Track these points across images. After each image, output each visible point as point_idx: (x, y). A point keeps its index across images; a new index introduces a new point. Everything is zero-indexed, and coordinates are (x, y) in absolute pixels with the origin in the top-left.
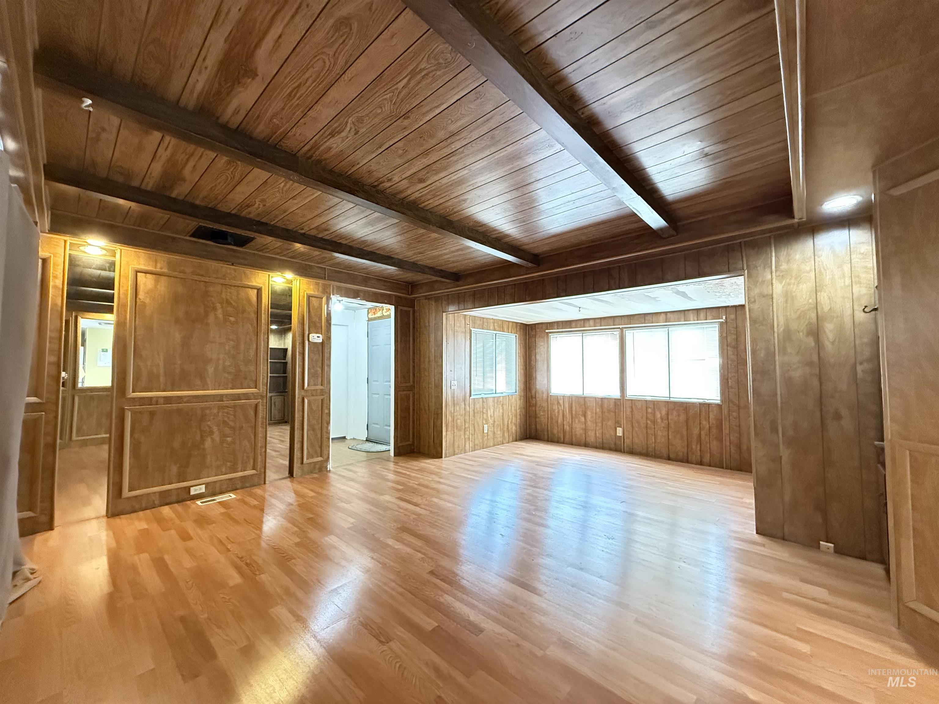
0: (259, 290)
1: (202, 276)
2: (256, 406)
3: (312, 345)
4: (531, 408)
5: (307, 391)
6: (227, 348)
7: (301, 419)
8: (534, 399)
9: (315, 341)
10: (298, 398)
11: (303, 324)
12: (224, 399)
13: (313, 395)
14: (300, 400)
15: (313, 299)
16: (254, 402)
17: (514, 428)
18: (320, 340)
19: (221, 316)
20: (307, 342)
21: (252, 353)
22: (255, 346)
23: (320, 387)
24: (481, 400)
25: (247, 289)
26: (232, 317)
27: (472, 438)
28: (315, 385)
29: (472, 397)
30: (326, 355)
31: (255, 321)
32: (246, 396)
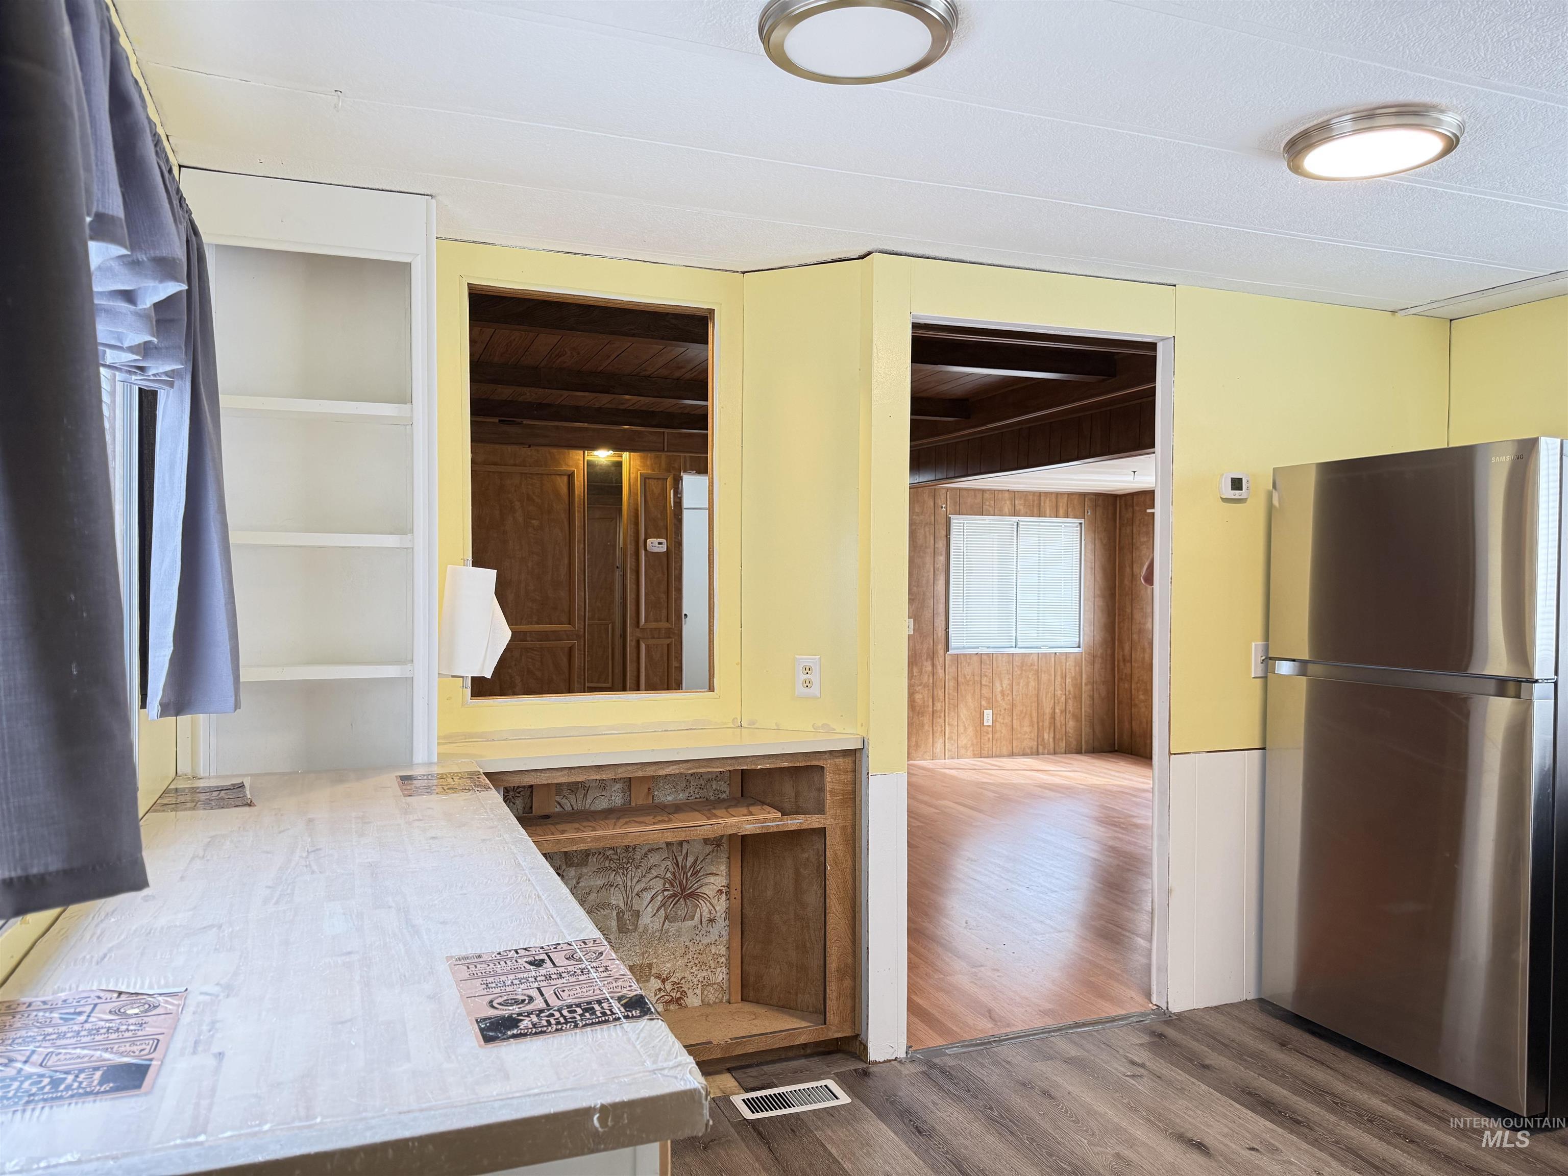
0: (571, 476)
1: (495, 464)
2: (571, 649)
3: (651, 556)
4: (1121, 684)
5: (643, 630)
6: (530, 564)
7: (635, 673)
8: (1128, 665)
9: (656, 550)
10: (631, 641)
11: (637, 524)
12: (528, 639)
13: (653, 638)
14: (634, 643)
15: (651, 482)
16: (567, 643)
17: (1071, 724)
18: (663, 549)
19: (521, 519)
20: (643, 553)
21: (563, 570)
22: (566, 561)
23: (666, 625)
24: (975, 658)
25: (553, 477)
26: (535, 519)
27: (951, 732)
28: (657, 621)
29: (951, 652)
30: (673, 573)
31: (566, 524)
32: (557, 636)
